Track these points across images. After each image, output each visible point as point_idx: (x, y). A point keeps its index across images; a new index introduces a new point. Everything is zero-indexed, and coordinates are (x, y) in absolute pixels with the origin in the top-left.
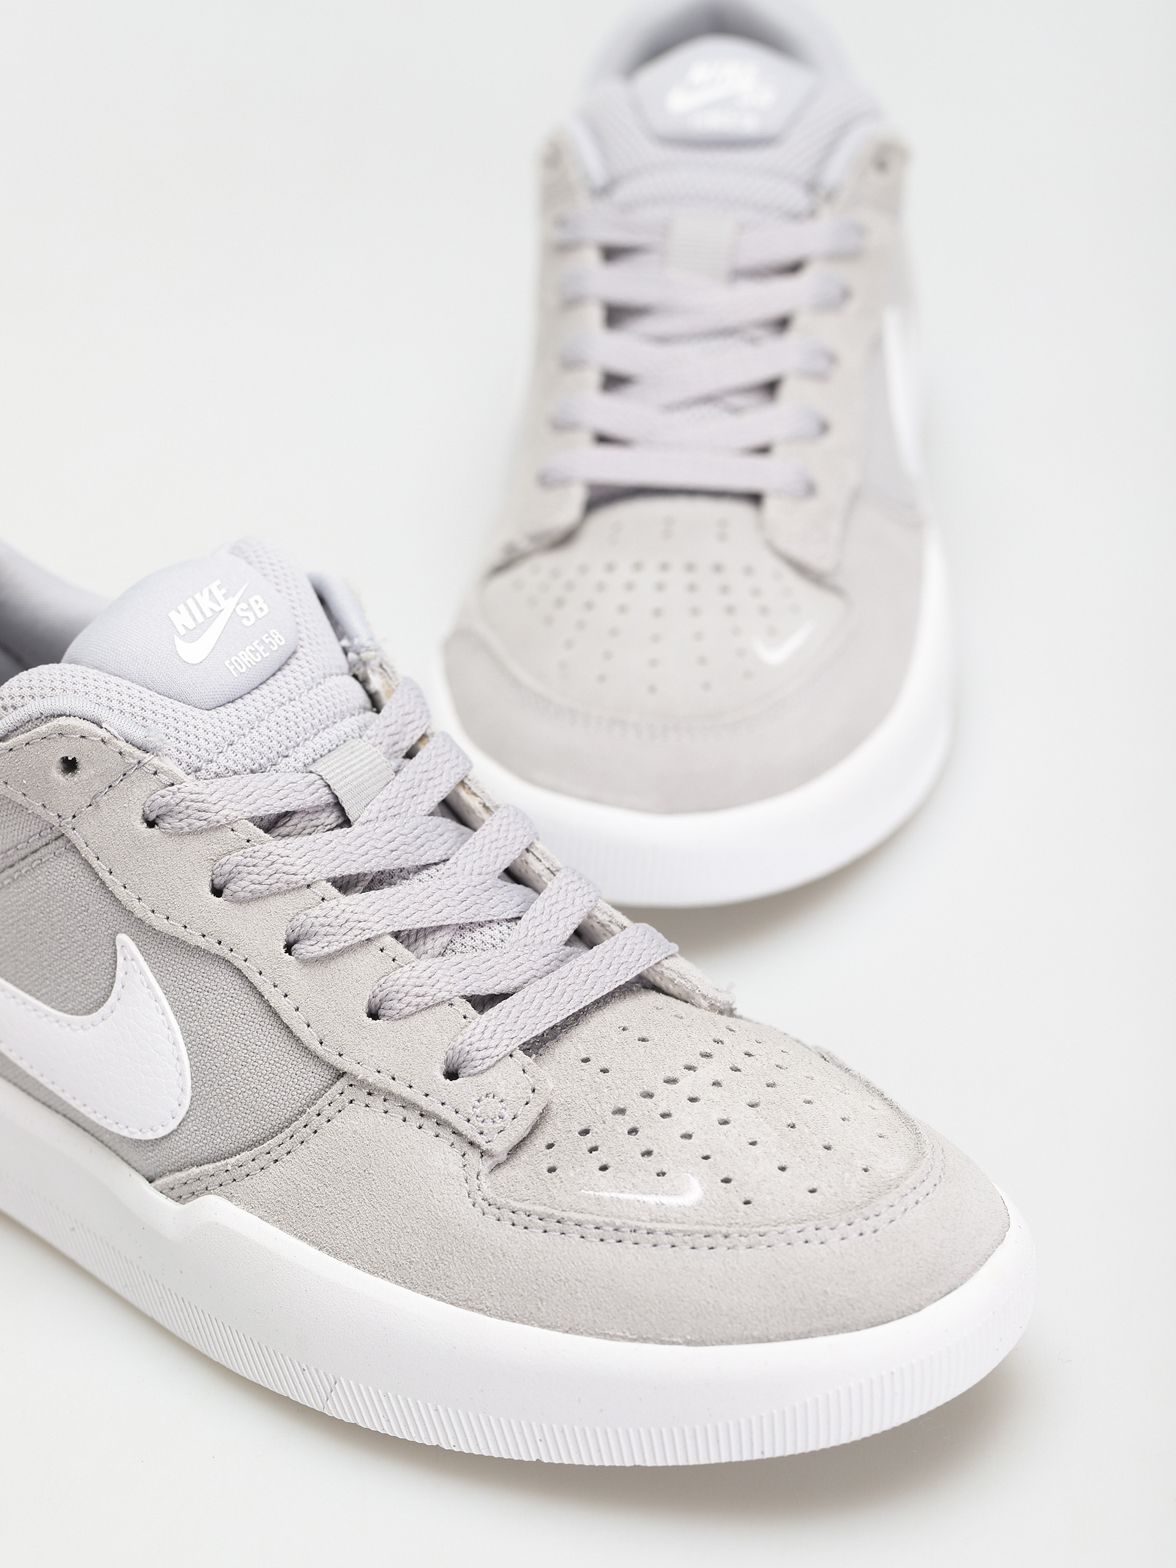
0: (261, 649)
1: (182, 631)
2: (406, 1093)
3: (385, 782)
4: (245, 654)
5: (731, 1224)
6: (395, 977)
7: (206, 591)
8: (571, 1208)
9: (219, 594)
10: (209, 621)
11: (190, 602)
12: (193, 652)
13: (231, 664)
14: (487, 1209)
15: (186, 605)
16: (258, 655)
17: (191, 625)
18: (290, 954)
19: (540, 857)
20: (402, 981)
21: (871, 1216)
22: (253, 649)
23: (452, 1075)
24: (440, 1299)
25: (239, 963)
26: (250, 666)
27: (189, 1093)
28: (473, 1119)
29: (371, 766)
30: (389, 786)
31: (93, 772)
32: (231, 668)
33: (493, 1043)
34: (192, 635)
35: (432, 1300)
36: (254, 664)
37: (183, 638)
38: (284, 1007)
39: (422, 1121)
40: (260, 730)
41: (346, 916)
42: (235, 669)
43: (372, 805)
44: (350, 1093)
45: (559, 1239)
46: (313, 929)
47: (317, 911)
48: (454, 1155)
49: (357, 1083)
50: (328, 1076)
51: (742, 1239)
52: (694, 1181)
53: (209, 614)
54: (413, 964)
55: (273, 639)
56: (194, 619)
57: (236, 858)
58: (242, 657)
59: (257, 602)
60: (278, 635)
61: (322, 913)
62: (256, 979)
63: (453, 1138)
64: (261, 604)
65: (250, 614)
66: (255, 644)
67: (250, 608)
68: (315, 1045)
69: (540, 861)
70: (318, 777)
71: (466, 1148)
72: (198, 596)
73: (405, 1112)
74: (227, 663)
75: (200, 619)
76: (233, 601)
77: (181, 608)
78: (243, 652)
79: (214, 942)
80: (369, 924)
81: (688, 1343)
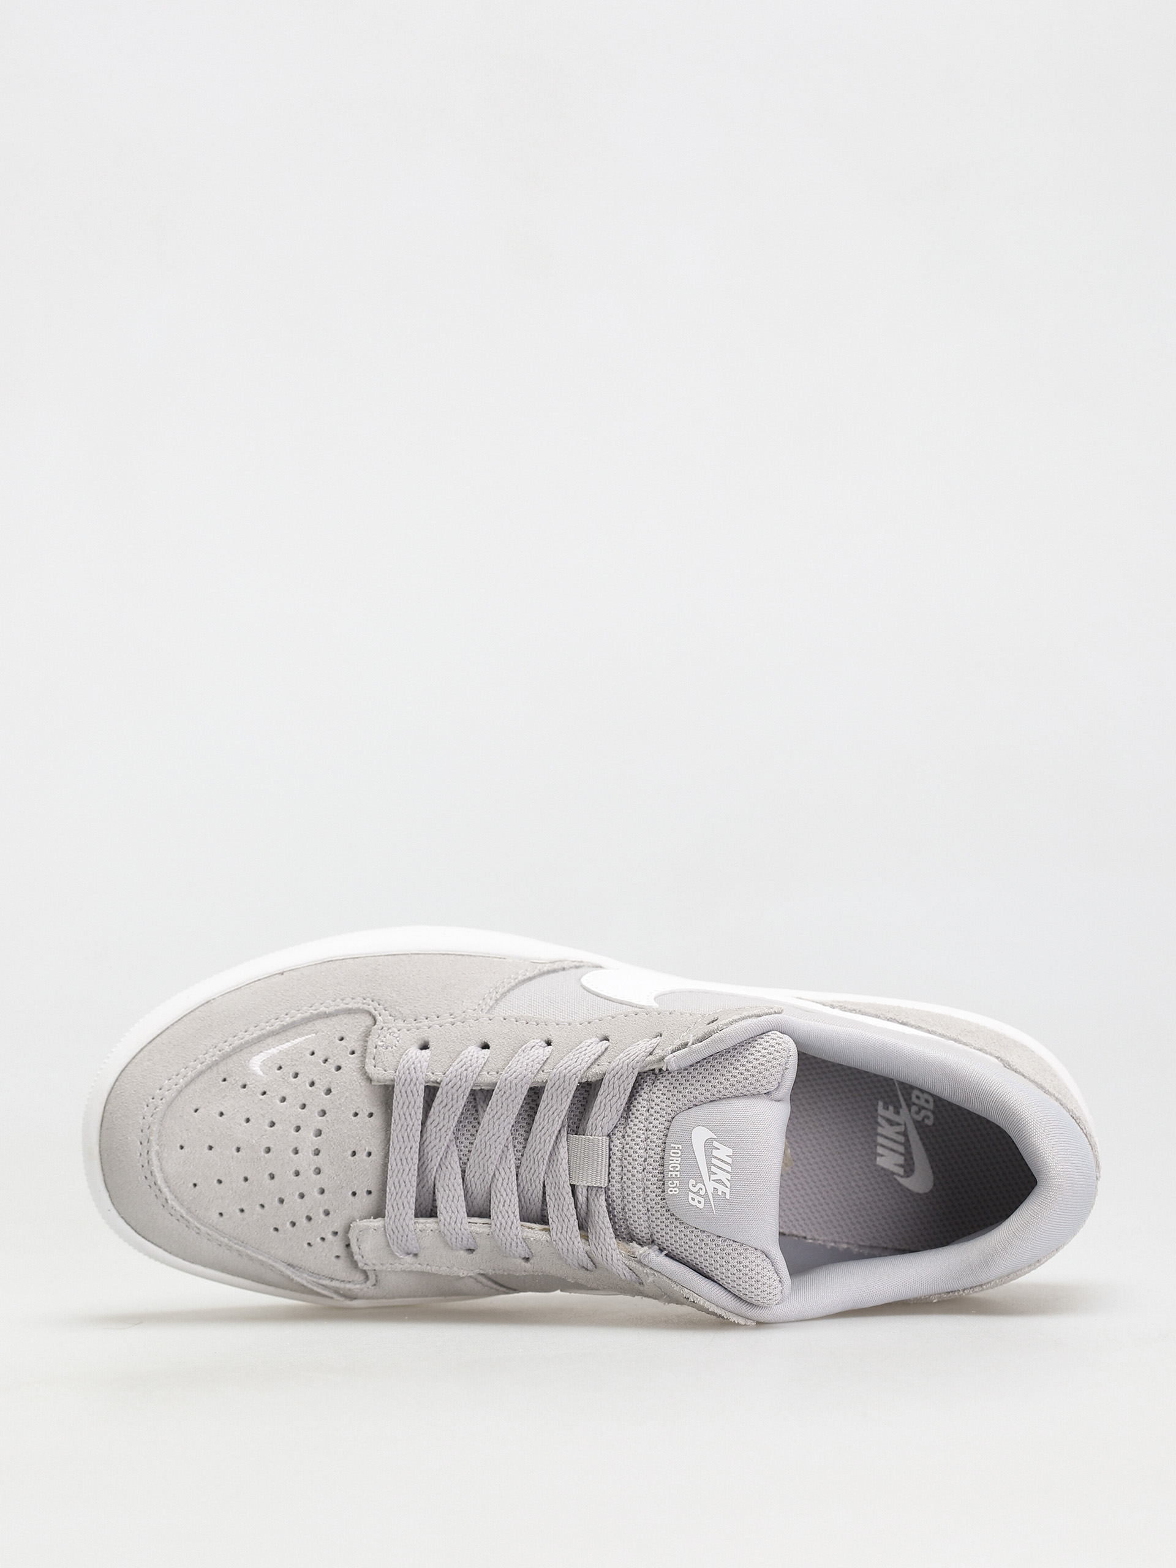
0: (674, 1174)
1: (715, 1144)
3: (572, 1174)
4: (677, 1162)
7: (727, 1184)
9: (721, 1188)
10: (709, 1164)
11: (729, 1168)
12: (699, 1136)
13: (679, 1149)
15: (729, 1165)
16: (673, 1169)
17: (715, 1153)
22: (677, 1169)
26: (671, 1158)
30: (567, 1172)
32: (676, 1146)
34: (709, 1145)
36: (671, 1162)
37: (713, 1139)
42: (675, 1149)
43: (566, 1150)
53: (714, 1169)
55: (674, 1188)
56: (717, 1158)
58: (677, 1159)
60: (673, 1192)
66: (679, 1174)
72: (729, 1176)
74: (680, 1146)
75: (714, 1161)
76: (710, 1191)
77: (729, 1160)
78: (680, 1162)
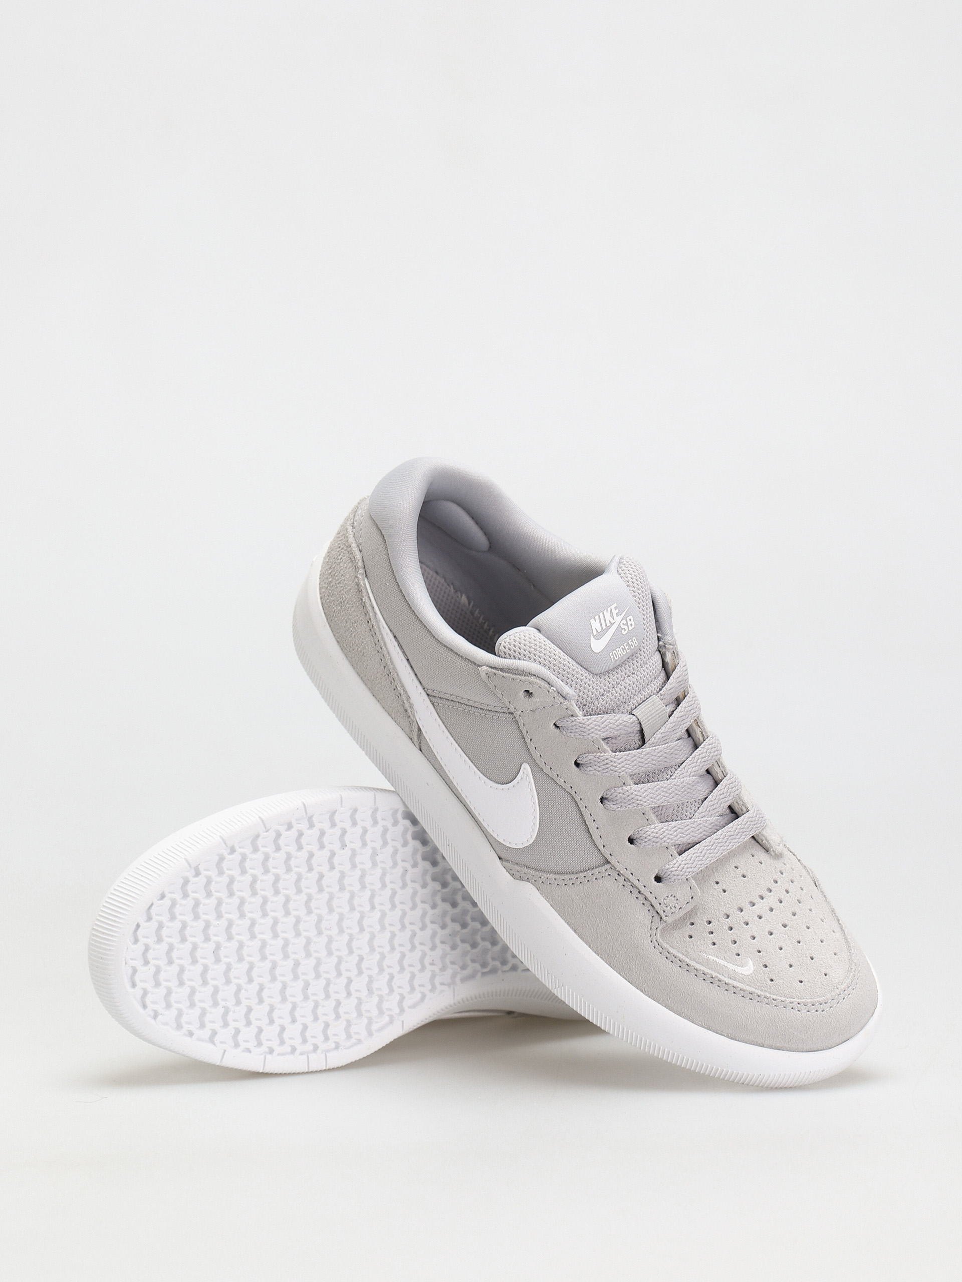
0: (627, 648)
1: (595, 633)
2: (636, 882)
3: (664, 722)
5: (762, 990)
6: (646, 830)
7: (609, 609)
8: (694, 960)
9: (615, 612)
10: (608, 628)
11: (601, 615)
12: (598, 646)
13: (612, 655)
14: (657, 946)
15: (599, 617)
16: (625, 651)
17: (599, 630)
18: (602, 803)
19: (720, 765)
20: (649, 833)
21: (823, 1003)
22: (623, 648)
23: (658, 879)
24: (624, 978)
25: (578, 800)
26: (620, 656)
27: (534, 838)
28: (662, 905)
29: (660, 714)
30: (665, 725)
31: (538, 700)
33: (681, 873)
34: (599, 636)
35: (620, 977)
36: (622, 655)
37: (594, 636)
38: (592, 826)
39: (639, 895)
40: (617, 689)
41: (633, 796)
42: (614, 658)
43: (657, 735)
44: (610, 872)
45: (686, 973)
46: (616, 798)
47: (620, 790)
48: (649, 916)
49: (613, 868)
50: (602, 861)
51: (765, 999)
52: (751, 962)
53: (608, 624)
54: (656, 825)
55: (633, 643)
56: (602, 627)
57: (591, 756)
58: (617, 651)
59: (630, 620)
60: (636, 641)
61: (622, 792)
62: (583, 809)
63: (650, 908)
64: (632, 622)
65: (626, 627)
66: (625, 645)
67: (627, 624)
68: (601, 847)
69: (720, 767)
70: (636, 719)
71: (655, 914)
72: (605, 612)
73: (632, 889)
75: (604, 627)
76: (621, 617)
77: (597, 617)
78: (619, 649)
79: (569, 786)
80: (642, 802)
81: (728, 1037)
